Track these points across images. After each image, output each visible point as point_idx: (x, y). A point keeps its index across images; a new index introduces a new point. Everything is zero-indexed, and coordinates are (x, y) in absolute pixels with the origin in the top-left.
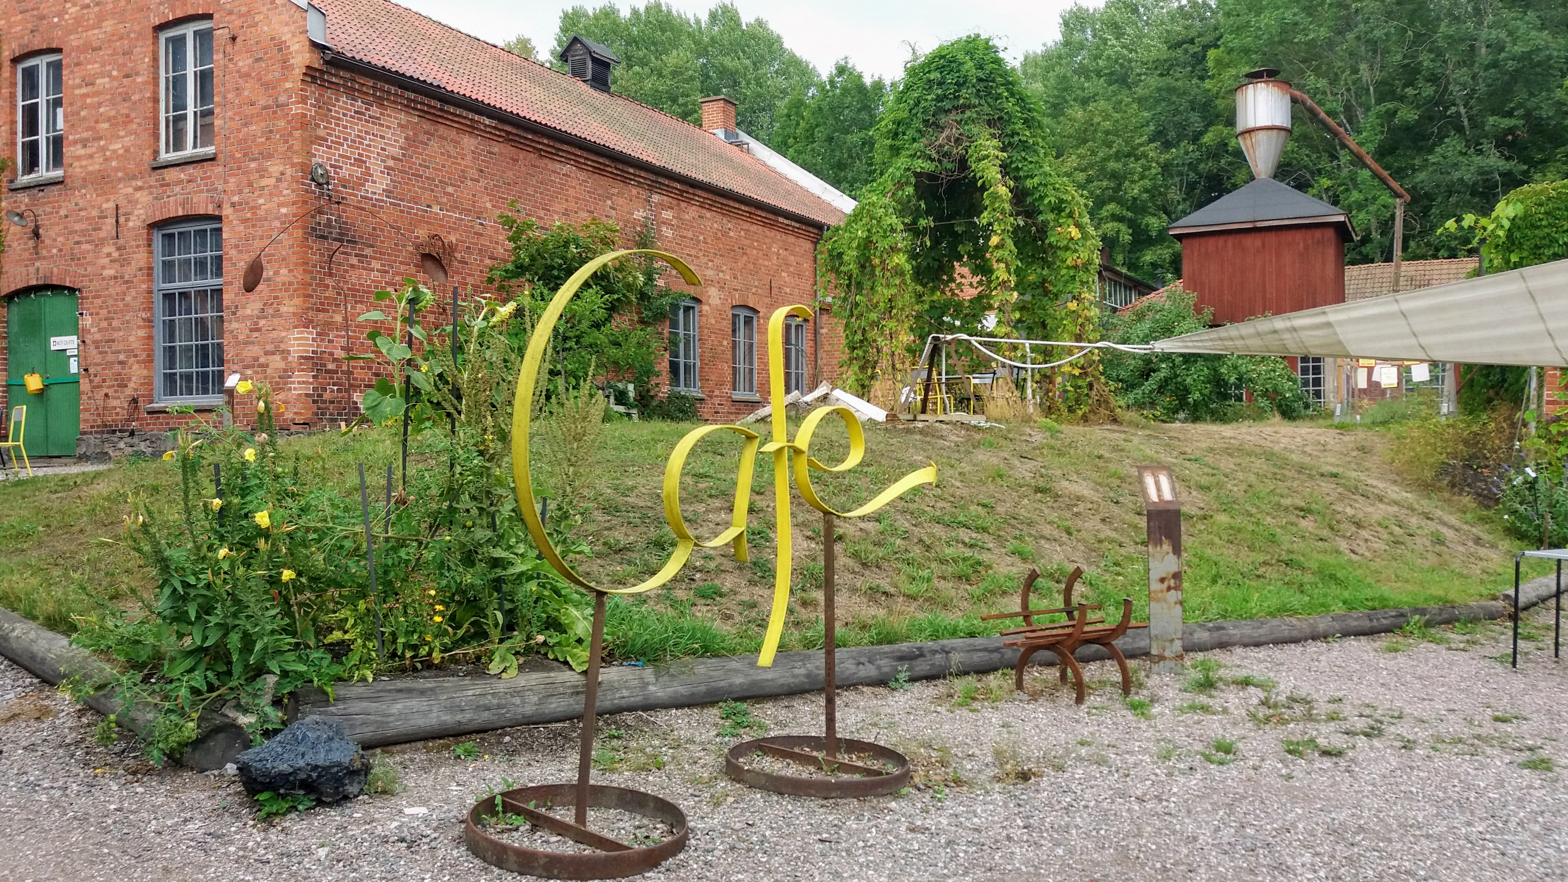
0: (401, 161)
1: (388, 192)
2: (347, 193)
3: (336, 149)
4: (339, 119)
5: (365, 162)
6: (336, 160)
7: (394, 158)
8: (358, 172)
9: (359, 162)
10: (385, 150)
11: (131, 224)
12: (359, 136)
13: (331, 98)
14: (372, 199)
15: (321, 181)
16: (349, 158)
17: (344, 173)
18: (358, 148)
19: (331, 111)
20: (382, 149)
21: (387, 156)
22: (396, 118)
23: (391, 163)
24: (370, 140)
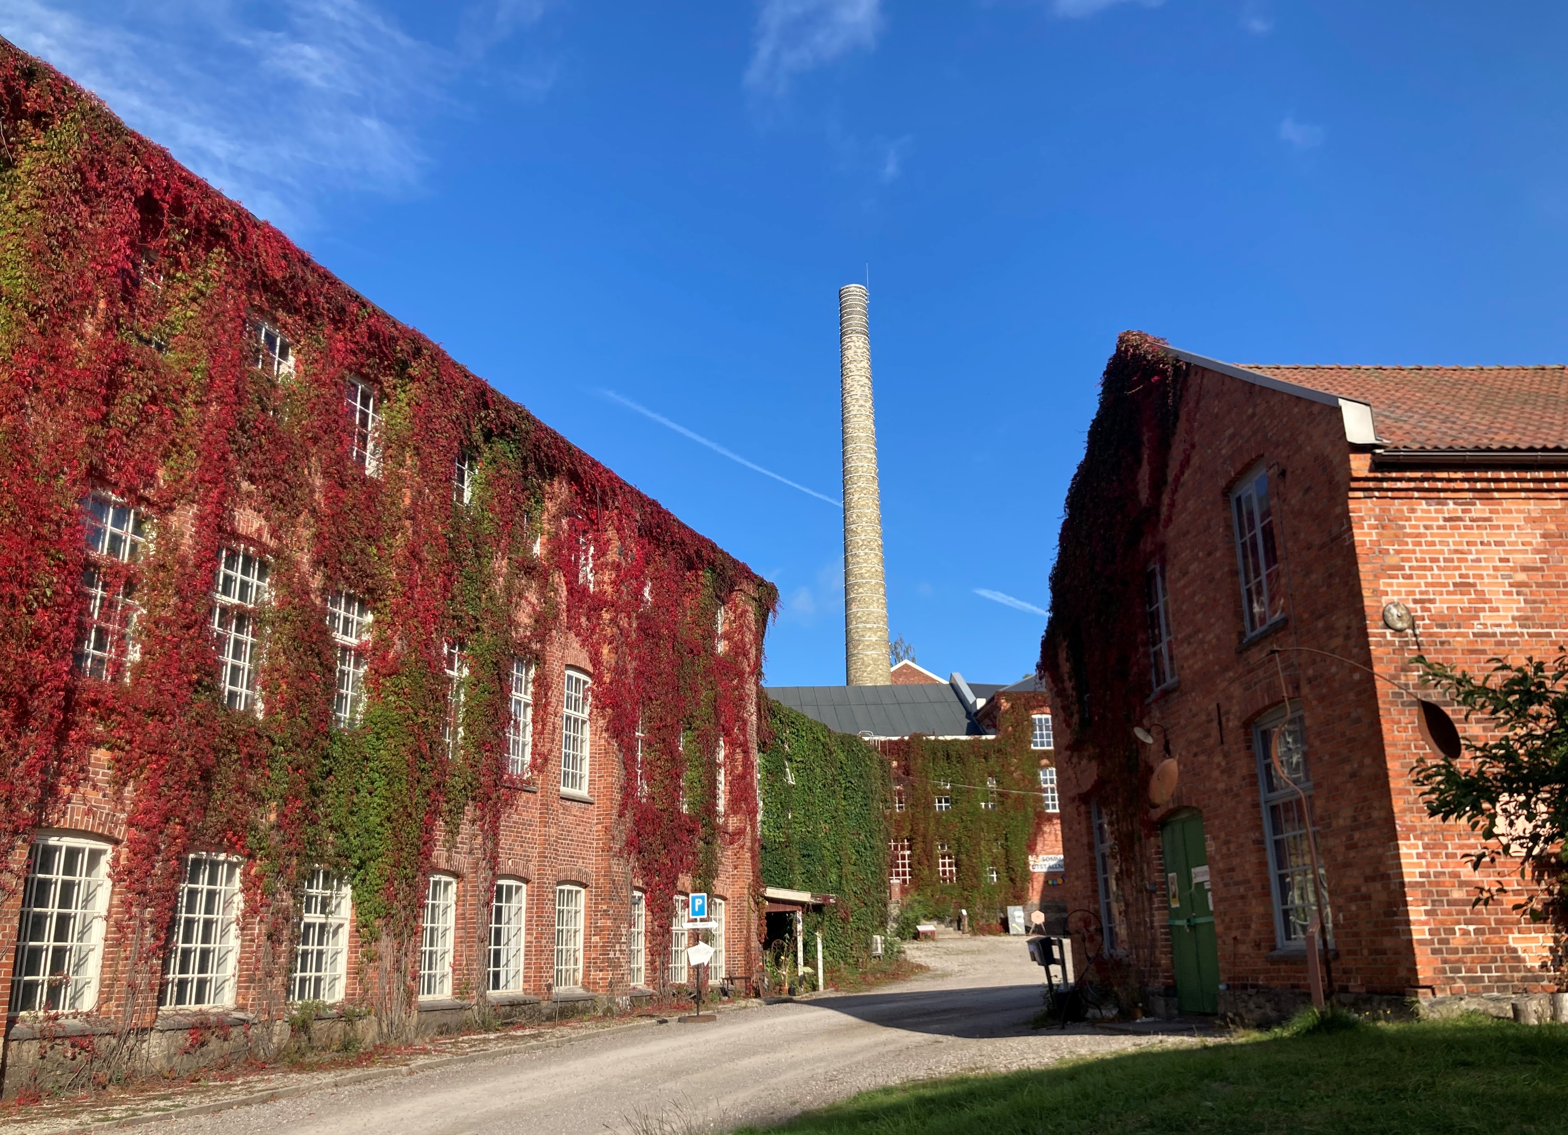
0: (1541, 569)
1: (1523, 620)
2: (1447, 635)
3: (1419, 577)
4: (1419, 535)
5: (1473, 585)
6: (1421, 593)
7: (1525, 569)
8: (1463, 601)
9: (1463, 586)
10: (1508, 560)
11: (1231, 724)
12: (1456, 551)
13: (1402, 511)
14: (1494, 635)
15: (1399, 625)
16: (1446, 585)
17: (1440, 606)
18: (1458, 568)
19: (1404, 527)
20: (1501, 560)
21: (1513, 569)
22: (1519, 511)
23: (1521, 577)
24: (1478, 552)
